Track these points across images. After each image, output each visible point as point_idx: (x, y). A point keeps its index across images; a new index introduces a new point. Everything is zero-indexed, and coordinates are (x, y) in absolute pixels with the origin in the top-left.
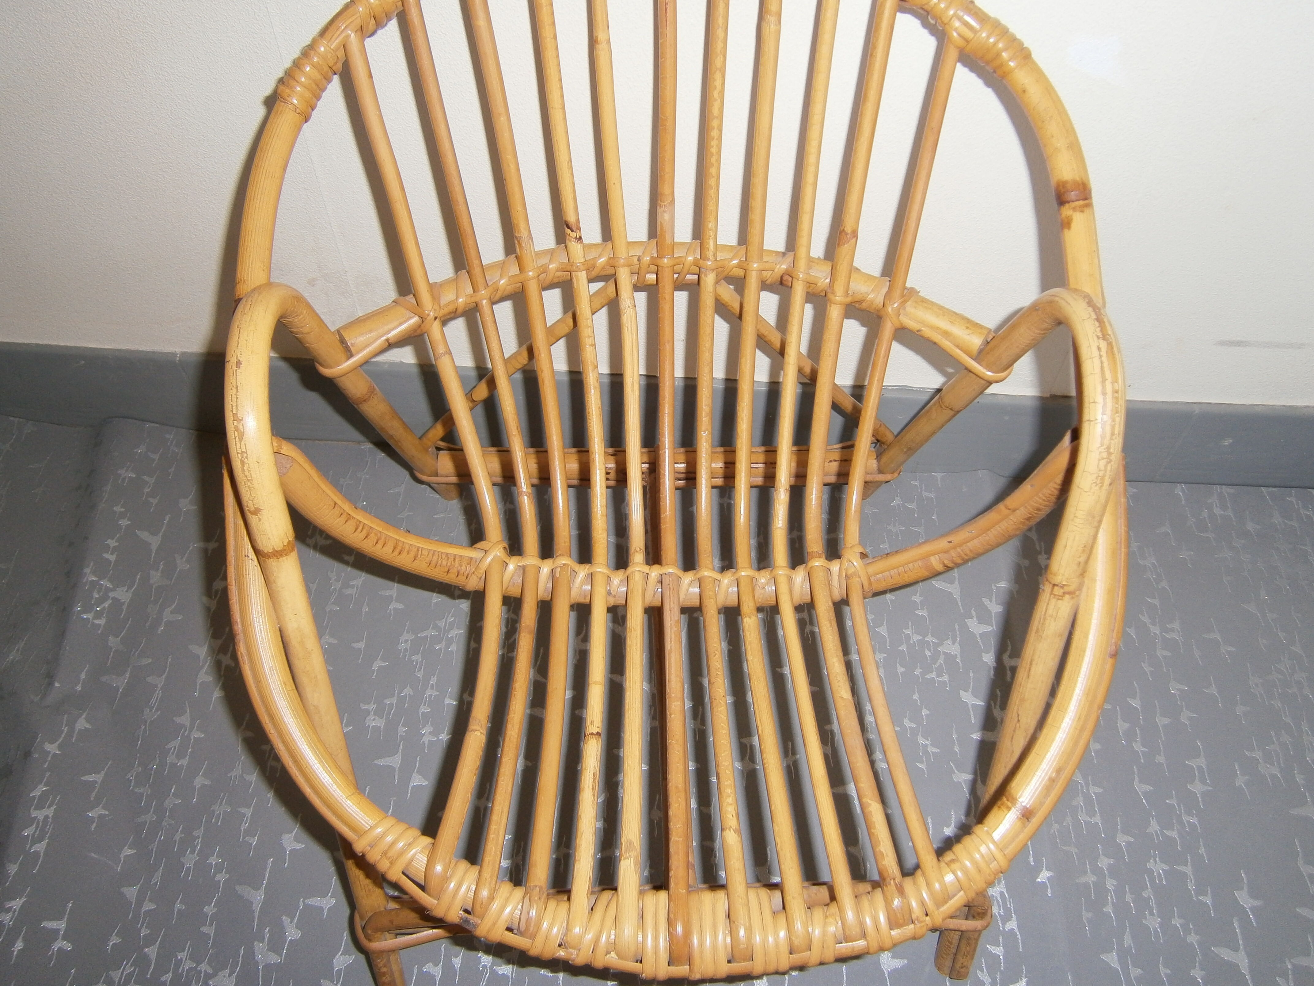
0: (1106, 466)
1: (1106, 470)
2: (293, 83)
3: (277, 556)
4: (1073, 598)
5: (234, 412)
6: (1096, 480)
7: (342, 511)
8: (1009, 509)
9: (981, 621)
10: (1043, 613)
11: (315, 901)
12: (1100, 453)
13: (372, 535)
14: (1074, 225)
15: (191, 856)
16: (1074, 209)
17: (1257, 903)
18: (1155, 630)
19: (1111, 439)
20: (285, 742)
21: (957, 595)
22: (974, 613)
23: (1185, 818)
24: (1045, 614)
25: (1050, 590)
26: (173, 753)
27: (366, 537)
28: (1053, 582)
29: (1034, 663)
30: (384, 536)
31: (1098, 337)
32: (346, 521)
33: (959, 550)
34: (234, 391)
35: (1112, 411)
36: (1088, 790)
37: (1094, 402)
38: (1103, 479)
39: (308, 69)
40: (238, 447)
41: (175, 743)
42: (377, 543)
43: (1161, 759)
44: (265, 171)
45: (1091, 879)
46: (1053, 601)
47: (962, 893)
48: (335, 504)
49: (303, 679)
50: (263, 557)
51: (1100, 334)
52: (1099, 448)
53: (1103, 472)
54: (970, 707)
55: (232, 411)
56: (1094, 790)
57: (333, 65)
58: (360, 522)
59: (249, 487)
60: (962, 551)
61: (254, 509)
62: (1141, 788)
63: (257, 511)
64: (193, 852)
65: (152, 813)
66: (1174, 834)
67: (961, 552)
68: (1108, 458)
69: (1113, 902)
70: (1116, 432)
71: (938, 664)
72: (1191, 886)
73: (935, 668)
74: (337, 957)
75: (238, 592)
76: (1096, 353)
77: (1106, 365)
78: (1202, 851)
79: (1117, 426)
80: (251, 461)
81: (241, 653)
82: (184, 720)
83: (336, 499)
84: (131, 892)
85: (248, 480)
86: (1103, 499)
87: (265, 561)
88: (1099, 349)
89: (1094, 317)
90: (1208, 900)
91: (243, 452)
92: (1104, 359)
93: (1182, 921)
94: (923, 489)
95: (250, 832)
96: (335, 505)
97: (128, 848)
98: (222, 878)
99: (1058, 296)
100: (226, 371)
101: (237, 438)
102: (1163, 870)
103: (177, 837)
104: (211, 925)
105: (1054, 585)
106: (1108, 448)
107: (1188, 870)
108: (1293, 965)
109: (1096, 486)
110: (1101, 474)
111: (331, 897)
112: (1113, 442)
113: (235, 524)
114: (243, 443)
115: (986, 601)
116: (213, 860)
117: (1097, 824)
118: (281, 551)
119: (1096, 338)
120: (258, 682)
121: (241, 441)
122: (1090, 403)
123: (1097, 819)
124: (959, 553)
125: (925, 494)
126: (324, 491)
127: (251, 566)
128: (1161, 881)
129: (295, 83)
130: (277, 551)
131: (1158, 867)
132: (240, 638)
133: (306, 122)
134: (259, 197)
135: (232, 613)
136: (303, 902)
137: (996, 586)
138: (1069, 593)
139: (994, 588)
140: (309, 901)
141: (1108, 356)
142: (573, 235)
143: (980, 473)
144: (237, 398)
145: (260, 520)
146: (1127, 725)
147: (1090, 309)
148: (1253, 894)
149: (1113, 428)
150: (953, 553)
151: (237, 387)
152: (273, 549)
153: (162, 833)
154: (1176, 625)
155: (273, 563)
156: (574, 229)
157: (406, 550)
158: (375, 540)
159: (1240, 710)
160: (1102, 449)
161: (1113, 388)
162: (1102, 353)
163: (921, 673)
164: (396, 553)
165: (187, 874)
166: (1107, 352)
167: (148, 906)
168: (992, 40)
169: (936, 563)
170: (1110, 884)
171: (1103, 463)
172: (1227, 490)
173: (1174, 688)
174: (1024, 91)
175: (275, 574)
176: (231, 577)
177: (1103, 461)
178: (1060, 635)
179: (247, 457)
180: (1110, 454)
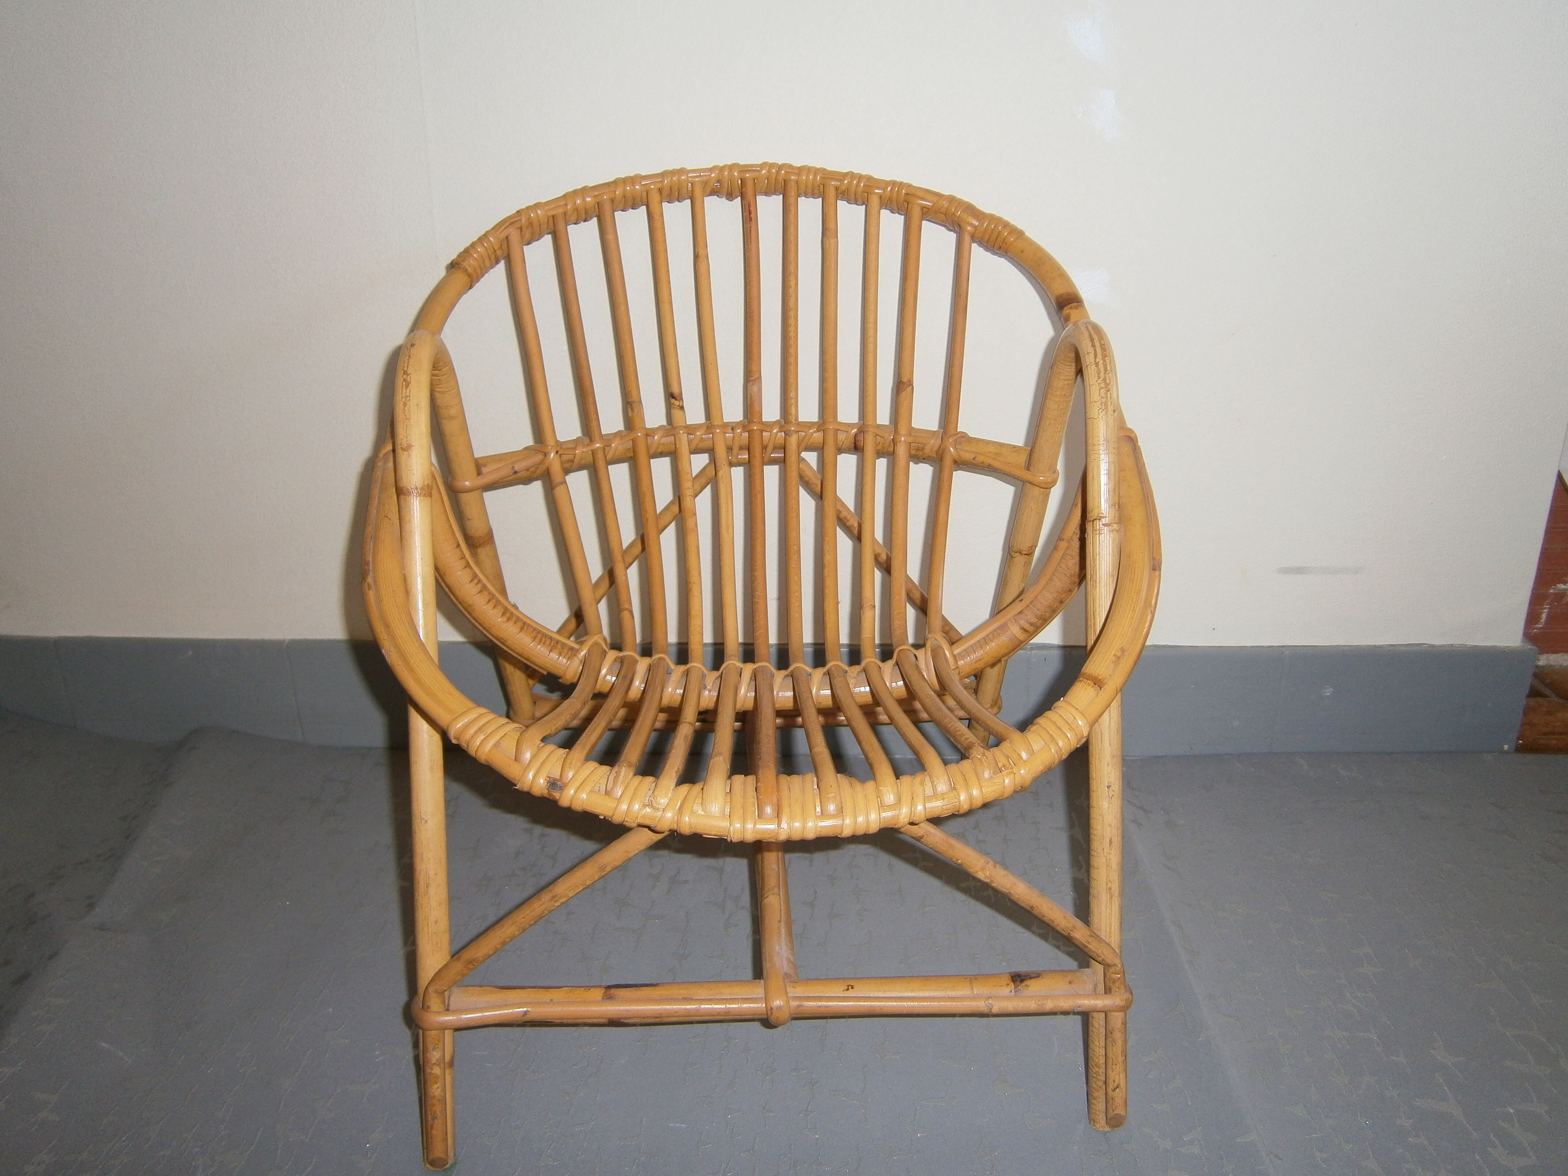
3: (416, 494)
5: (405, 369)
6: (1100, 407)
16: (1071, 308)
39: (480, 249)
40: (404, 391)
52: (1097, 381)
53: (1105, 399)
59: (406, 425)
61: (406, 445)
85: (407, 419)
91: (407, 396)
130: (417, 488)
142: (677, 403)
145: (409, 456)
151: (409, 356)
152: (415, 485)
156: (678, 398)
179: (409, 400)
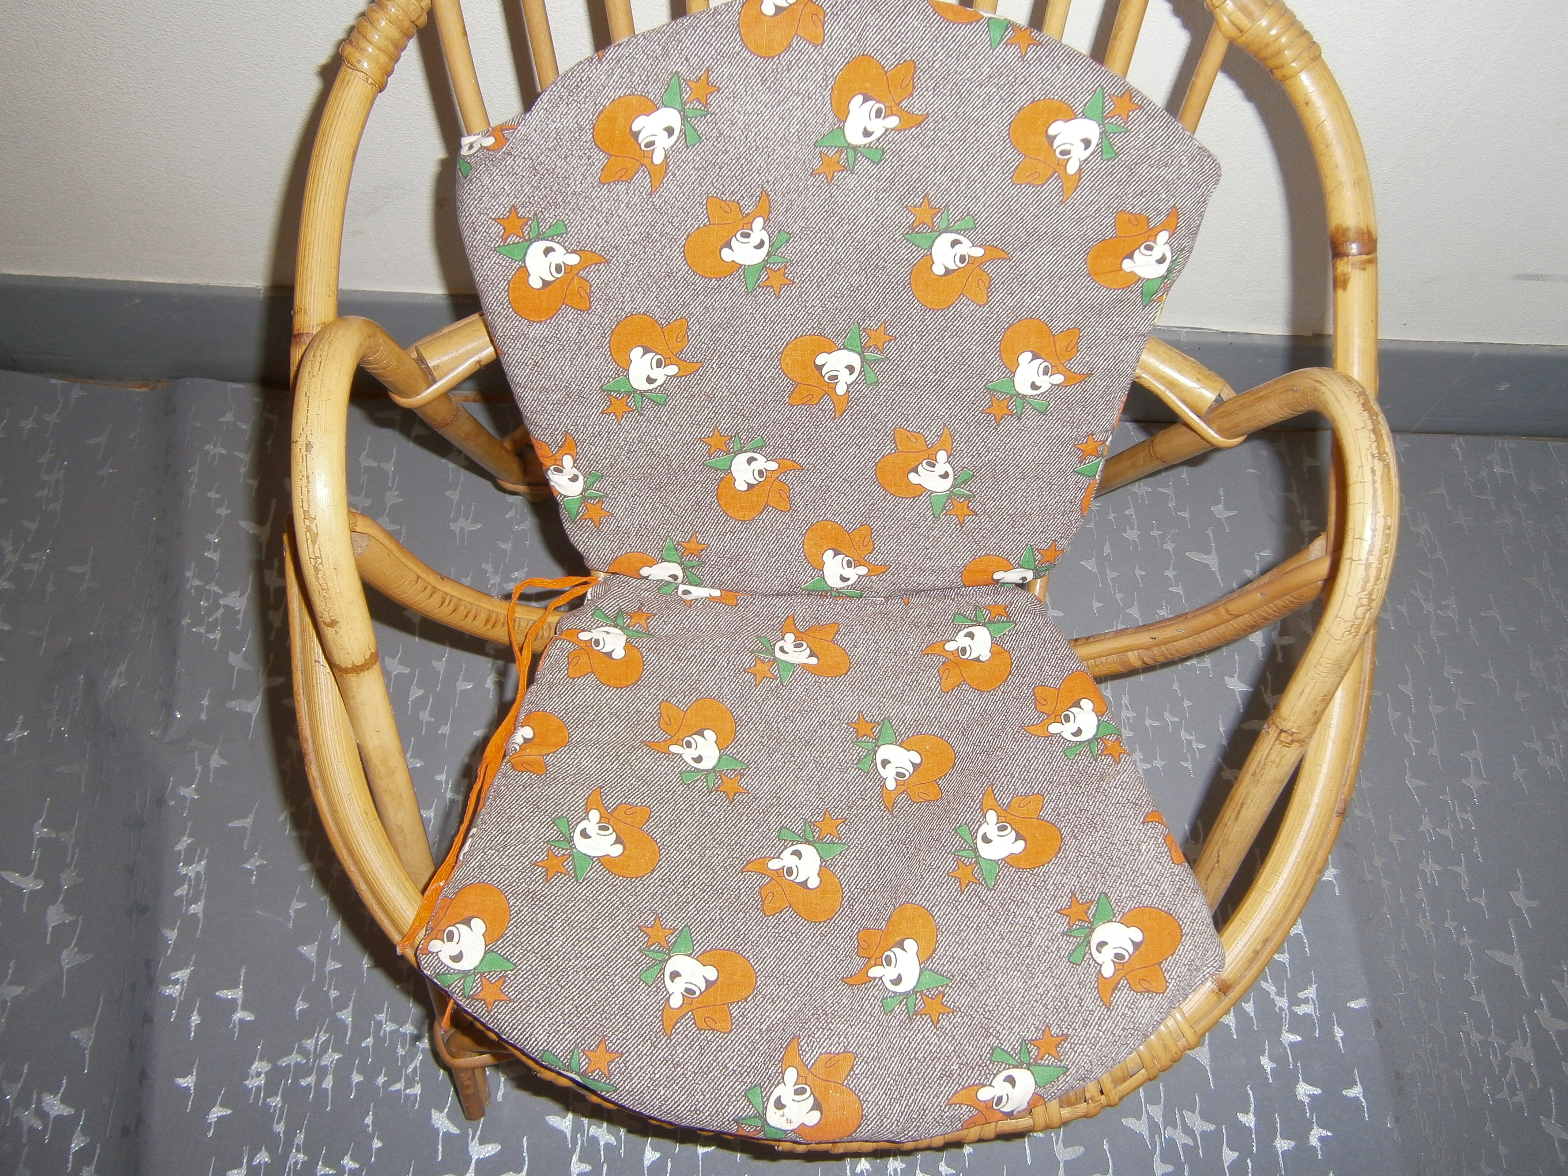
0: (1364, 614)
1: (1363, 619)
2: (363, 43)
3: (357, 671)
4: (1301, 746)
5: (306, 509)
6: (1350, 629)
7: (426, 585)
8: (1231, 614)
10: (1264, 756)
12: (1360, 598)
13: (461, 608)
14: (1350, 285)
16: (1353, 266)
18: (1429, 607)
19: (1375, 584)
20: (367, 882)
23: (1458, 816)
24: (1266, 759)
25: (1276, 735)
27: (454, 611)
28: (1280, 727)
29: (1245, 806)
30: (475, 608)
31: (1373, 456)
32: (431, 596)
33: (1163, 648)
34: (305, 480)
35: (1380, 551)
37: (1360, 538)
38: (1359, 627)
39: (383, 23)
40: (311, 550)
42: (466, 616)
43: (1434, 751)
44: (328, 163)
46: (1278, 747)
47: (1143, 1071)
48: (418, 577)
49: (386, 799)
50: (339, 671)
51: (1375, 452)
52: (1359, 591)
55: (302, 507)
57: (417, 19)
58: (447, 594)
59: (324, 596)
60: (1167, 649)
61: (329, 621)
62: (1411, 783)
63: (333, 624)
66: (1447, 832)
67: (1166, 651)
68: (1368, 605)
69: (1387, 905)
70: (1382, 576)
72: (1464, 887)
75: (307, 703)
76: (1368, 476)
77: (1379, 493)
78: (1477, 850)
79: (1384, 569)
80: (327, 568)
81: (313, 776)
83: (419, 572)
85: (324, 590)
86: (1354, 649)
87: (341, 676)
88: (1373, 471)
89: (1371, 427)
90: (1482, 901)
91: (316, 558)
92: (1378, 485)
93: (1455, 924)
96: (418, 579)
99: (1325, 385)
100: (293, 453)
101: (309, 541)
102: (1436, 871)
105: (1282, 731)
106: (1371, 594)
107: (1461, 870)
109: (1349, 635)
110: (1357, 622)
112: (1376, 587)
113: (302, 621)
114: (316, 547)
117: (1369, 820)
118: (362, 665)
119: (1370, 457)
120: (334, 812)
121: (314, 545)
122: (1354, 539)
123: (1370, 815)
124: (1163, 652)
126: (405, 565)
127: (323, 675)
128: (1433, 882)
129: (368, 44)
130: (357, 666)
131: (1430, 867)
132: (311, 757)
133: (381, 91)
134: (322, 198)
135: (300, 728)
138: (1298, 741)
141: (1382, 483)
144: (308, 491)
145: (337, 633)
146: (1398, 714)
147: (1366, 414)
148: (1529, 894)
149: (1379, 570)
150: (1155, 650)
151: (308, 477)
152: (353, 664)
154: (1451, 602)
155: (352, 679)
157: (501, 622)
158: (465, 614)
159: (1518, 696)
160: (1363, 595)
161: (1385, 522)
162: (1376, 478)
164: (489, 626)
166: (1382, 477)
168: (1273, 32)
169: (1133, 658)
171: (1361, 610)
173: (1449, 672)
174: (1307, 103)
175: (354, 690)
176: (298, 685)
177: (1362, 608)
178: (1281, 782)
179: (321, 563)
180: (1371, 600)
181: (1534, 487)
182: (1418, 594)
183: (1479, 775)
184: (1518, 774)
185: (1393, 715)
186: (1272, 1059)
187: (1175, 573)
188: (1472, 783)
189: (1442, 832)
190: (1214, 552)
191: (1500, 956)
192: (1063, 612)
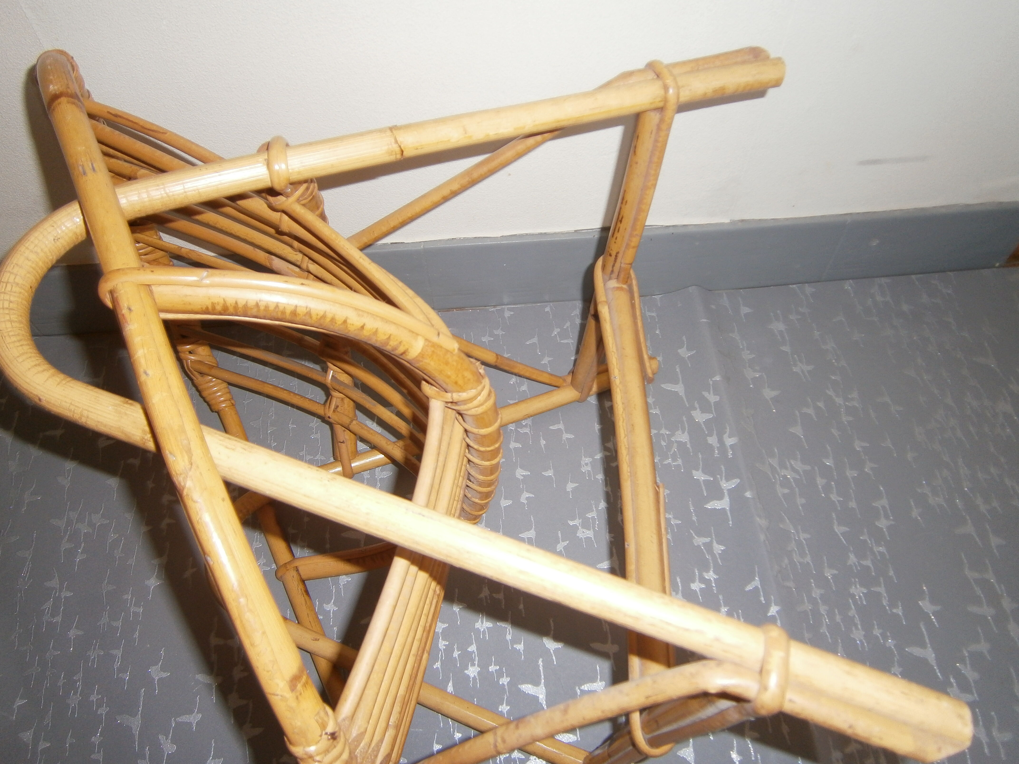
9: (703, 411)
11: (184, 718)
15: (74, 697)
17: (938, 608)
18: (839, 401)
21: (682, 393)
22: (697, 405)
23: (875, 549)
26: (48, 613)
36: (799, 537)
41: (48, 605)
43: (853, 504)
45: (808, 607)
54: (702, 483)
56: (803, 536)
62: (839, 529)
64: (75, 694)
65: (36, 665)
66: (868, 563)
69: (827, 624)
71: (673, 451)
72: (885, 602)
73: (670, 454)
74: (208, 761)
78: (891, 573)
82: (54, 583)
84: (27, 736)
90: (899, 611)
93: (881, 631)
94: (646, 310)
95: (122, 670)
97: (20, 699)
98: (103, 711)
102: (863, 593)
103: (60, 683)
104: (99, 752)
107: (882, 590)
108: (968, 652)
111: (197, 713)
115: (706, 394)
116: (94, 698)
117: (808, 563)
123: (808, 559)
125: (648, 314)
128: (862, 602)
131: (858, 591)
136: (175, 720)
137: (712, 380)
139: (711, 383)
140: (179, 719)
143: (691, 289)
146: (824, 481)
148: (933, 601)
153: (47, 681)
154: (855, 395)
159: (910, 456)
163: (659, 460)
165: (73, 713)
167: (43, 745)
170: (823, 609)
172: (884, 280)
173: (858, 445)
181: (905, 308)
182: (830, 392)
183: (887, 517)
184: (915, 513)
185: (820, 482)
186: (739, 753)
187: (654, 400)
188: (883, 524)
189: (864, 563)
190: (681, 382)
191: (916, 651)
192: (574, 435)
